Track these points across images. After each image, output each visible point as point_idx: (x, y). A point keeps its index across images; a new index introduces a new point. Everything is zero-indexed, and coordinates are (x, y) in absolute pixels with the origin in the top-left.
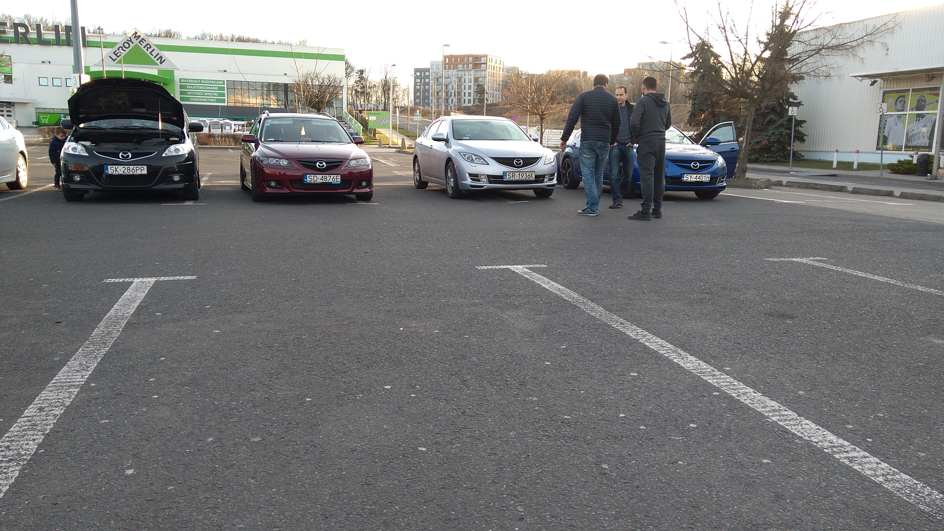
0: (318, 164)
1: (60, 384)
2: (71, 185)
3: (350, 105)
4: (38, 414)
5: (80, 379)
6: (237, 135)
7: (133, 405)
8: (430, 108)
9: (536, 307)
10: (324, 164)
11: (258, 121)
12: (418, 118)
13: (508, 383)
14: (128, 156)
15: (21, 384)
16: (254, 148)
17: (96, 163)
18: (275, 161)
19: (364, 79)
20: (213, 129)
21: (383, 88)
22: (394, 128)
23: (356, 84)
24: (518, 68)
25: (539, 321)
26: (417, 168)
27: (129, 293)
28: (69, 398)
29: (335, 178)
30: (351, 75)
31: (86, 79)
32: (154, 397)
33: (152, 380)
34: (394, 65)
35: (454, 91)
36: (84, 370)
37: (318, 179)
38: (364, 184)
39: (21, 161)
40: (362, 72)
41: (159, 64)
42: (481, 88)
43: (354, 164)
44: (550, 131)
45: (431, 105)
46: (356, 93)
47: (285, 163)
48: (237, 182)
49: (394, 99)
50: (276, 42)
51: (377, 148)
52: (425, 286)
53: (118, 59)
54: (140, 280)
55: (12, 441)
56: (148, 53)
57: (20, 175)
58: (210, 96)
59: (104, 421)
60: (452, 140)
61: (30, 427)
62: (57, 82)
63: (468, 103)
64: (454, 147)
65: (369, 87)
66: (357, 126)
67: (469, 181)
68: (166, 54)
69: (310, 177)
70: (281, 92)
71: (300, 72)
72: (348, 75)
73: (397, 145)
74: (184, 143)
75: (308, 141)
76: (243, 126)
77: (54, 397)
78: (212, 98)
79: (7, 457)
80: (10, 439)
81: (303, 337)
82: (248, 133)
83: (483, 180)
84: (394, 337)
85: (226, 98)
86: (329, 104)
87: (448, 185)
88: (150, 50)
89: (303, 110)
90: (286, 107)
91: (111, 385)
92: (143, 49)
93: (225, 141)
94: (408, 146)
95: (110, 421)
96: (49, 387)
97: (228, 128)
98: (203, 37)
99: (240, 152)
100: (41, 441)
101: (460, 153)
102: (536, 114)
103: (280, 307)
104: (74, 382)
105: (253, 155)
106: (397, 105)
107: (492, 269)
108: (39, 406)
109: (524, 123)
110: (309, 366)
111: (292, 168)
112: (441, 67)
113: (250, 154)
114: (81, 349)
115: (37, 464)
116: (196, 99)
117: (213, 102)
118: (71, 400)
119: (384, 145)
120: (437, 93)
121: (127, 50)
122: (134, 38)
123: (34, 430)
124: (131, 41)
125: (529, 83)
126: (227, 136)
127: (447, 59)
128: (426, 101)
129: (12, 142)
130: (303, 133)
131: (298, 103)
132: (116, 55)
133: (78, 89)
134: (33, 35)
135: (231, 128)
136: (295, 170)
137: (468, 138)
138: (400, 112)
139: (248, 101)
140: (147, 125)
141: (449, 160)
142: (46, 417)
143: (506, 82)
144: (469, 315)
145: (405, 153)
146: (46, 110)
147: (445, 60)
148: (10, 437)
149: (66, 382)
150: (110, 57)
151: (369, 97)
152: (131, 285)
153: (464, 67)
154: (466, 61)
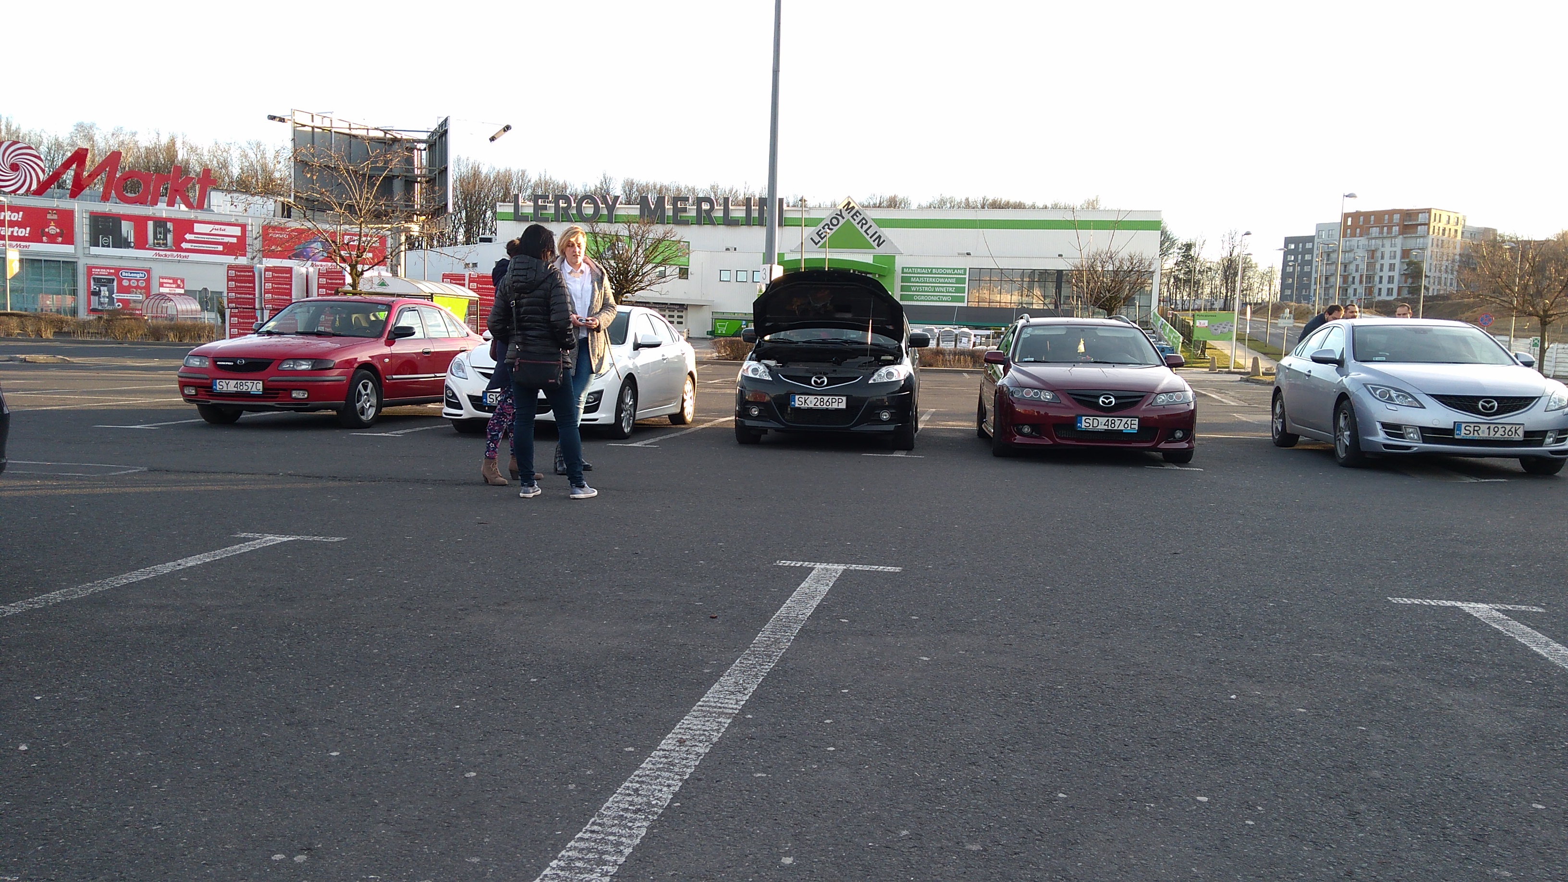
0: (1101, 399)
1: (708, 709)
2: (746, 421)
3: (1163, 301)
4: (677, 749)
5: (734, 704)
6: (978, 351)
7: (799, 756)
8: (1310, 305)
9: (1517, 690)
10: (1113, 399)
11: (1011, 330)
12: (1286, 321)
13: (1447, 831)
14: (823, 382)
15: (661, 702)
16: (1002, 372)
17: (782, 392)
18: (1032, 394)
19: (1192, 258)
20: (943, 341)
21: (1225, 272)
22: (1240, 339)
23: (1176, 268)
24: (1494, 230)
25: (1523, 719)
26: (1278, 410)
27: (807, 585)
28: (718, 731)
29: (1129, 422)
30: (1169, 252)
31: (778, 272)
32: (828, 749)
33: (828, 721)
34: (1248, 234)
35: (1359, 274)
36: (739, 692)
37: (1100, 423)
38: (1179, 434)
39: (688, 386)
40: (1189, 247)
41: (876, 247)
42: (1416, 268)
43: (1163, 401)
44: (1561, 346)
45: (1313, 299)
46: (1176, 282)
47: (1048, 397)
48: (971, 425)
49: (1243, 291)
50: (1049, 206)
51: (1206, 373)
52: (1282, 623)
53: (822, 242)
54: (824, 565)
55: (643, 782)
56: (862, 231)
57: (685, 404)
58: (944, 292)
59: (759, 775)
60: (1350, 362)
61: (666, 766)
62: (742, 276)
63: (1388, 295)
64: (1353, 375)
65: (1199, 270)
66: (1174, 337)
67: (1381, 437)
68: (886, 232)
69: (1087, 421)
70: (1051, 283)
71: (1085, 252)
72: (1164, 253)
73: (1244, 368)
74: (900, 364)
75: (1088, 362)
76: (988, 337)
77: (699, 727)
78: (946, 296)
79: (634, 806)
80: (641, 779)
81: (1059, 687)
82: (993, 348)
83: (1412, 435)
84: (1219, 709)
85: (966, 294)
86: (1129, 301)
87: (1338, 442)
88: (865, 227)
89: (1086, 312)
90: (1056, 307)
91: (773, 720)
92: (856, 225)
93: (959, 360)
94: (1264, 370)
95: (767, 776)
96: (694, 711)
97: (965, 340)
98: (942, 204)
99: (980, 378)
100: (677, 789)
101: (1365, 385)
102: (1530, 314)
103: (1024, 631)
104: (726, 708)
105: (999, 383)
106: (1248, 301)
107: (1421, 605)
108: (680, 736)
109: (1505, 331)
110: (1066, 738)
111: (1058, 405)
112: (1336, 234)
113: (994, 381)
114: (738, 661)
115: (669, 823)
116: (923, 298)
117: (947, 301)
118: (721, 734)
119: (1218, 368)
120: (1327, 279)
121: (835, 228)
122: (846, 210)
123: (671, 772)
124: (841, 215)
125: (1517, 258)
126: (962, 353)
127: (1350, 219)
128: (1304, 293)
129: (681, 359)
130: (1081, 348)
131: (1077, 300)
132: (820, 236)
133: (768, 287)
134: (719, 213)
135: (969, 341)
136: (1063, 408)
137: (1384, 359)
138: (1253, 313)
139: (998, 299)
140: (852, 336)
141: (1343, 398)
142: (687, 754)
143: (1469, 256)
144: (1369, 687)
145: (1258, 382)
146: (725, 315)
147: (1346, 221)
148: (640, 777)
149: (715, 707)
150: (812, 239)
151: (1198, 287)
152: (810, 573)
153: (1381, 232)
154: (1386, 222)
